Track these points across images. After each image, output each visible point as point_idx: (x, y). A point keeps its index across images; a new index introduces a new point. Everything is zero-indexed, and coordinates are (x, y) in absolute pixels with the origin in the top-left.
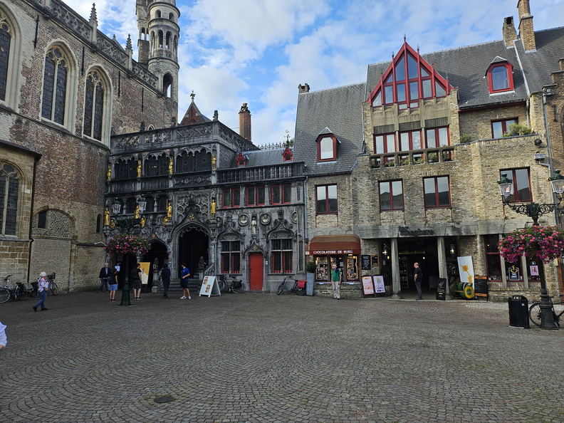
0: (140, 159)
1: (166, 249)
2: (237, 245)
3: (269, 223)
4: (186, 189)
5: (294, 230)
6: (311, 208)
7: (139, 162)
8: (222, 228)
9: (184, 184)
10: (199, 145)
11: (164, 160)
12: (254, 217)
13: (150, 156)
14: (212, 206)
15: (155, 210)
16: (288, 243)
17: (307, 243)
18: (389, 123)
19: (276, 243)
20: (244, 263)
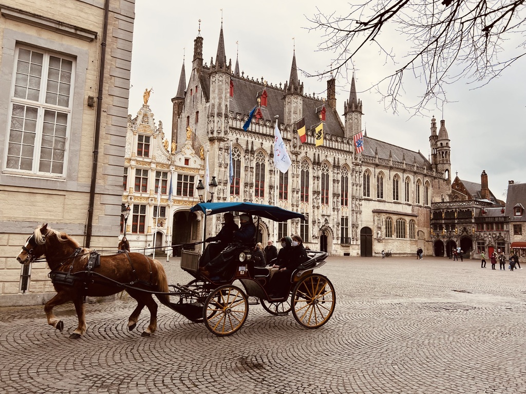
0: (443, 211)
1: (455, 243)
2: (483, 244)
3: (496, 237)
4: (462, 223)
5: (505, 240)
6: (512, 231)
7: (443, 213)
8: (478, 237)
9: (461, 221)
11: (453, 213)
12: (490, 234)
13: (447, 211)
14: (473, 229)
15: (450, 230)
16: (503, 244)
17: (510, 244)
19: (499, 244)
20: (486, 250)
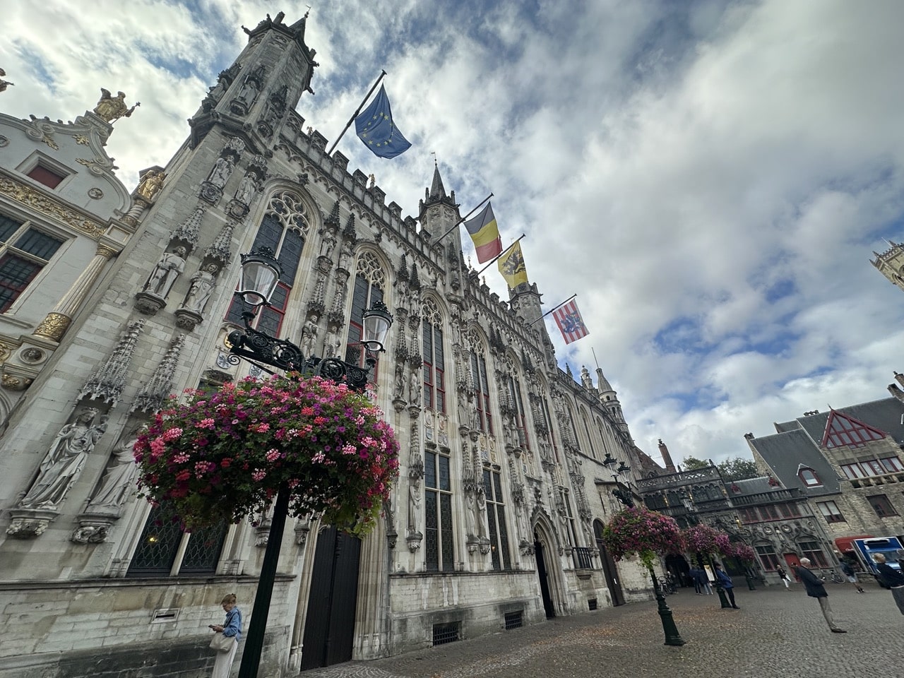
0: (664, 494)
2: (770, 549)
3: (791, 532)
4: (711, 512)
5: (815, 535)
6: (822, 519)
7: (664, 496)
8: (753, 537)
9: (705, 508)
10: (707, 482)
12: (776, 528)
13: (670, 491)
14: (736, 521)
16: (814, 545)
17: (831, 544)
18: (848, 458)
19: (804, 546)
